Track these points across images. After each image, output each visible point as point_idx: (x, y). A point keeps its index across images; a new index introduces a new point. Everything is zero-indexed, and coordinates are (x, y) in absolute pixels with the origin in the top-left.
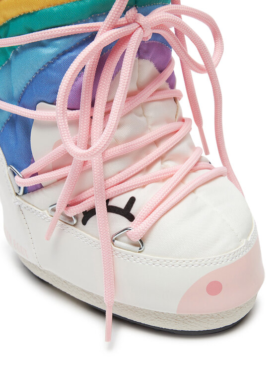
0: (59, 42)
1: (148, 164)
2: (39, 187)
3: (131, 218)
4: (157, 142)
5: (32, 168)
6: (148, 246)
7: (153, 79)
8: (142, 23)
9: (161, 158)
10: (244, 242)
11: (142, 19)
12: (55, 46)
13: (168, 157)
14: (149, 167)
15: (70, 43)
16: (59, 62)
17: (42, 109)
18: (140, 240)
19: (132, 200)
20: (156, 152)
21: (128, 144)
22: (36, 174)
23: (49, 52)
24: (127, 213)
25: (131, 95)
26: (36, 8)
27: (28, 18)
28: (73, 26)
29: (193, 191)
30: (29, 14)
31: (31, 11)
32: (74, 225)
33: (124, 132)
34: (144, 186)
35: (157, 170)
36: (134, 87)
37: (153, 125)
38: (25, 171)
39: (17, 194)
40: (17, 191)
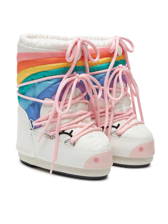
0: (54, 80)
1: (77, 121)
2: (41, 126)
3: (71, 136)
4: (80, 115)
5: (39, 120)
6: (76, 145)
7: (80, 95)
8: (78, 76)
9: (81, 121)
10: (106, 148)
11: (78, 75)
12: (53, 81)
13: (83, 121)
14: (77, 123)
15: (57, 80)
16: (54, 86)
17: (46, 100)
18: (74, 143)
19: (72, 131)
20: (80, 118)
21: (72, 114)
22: (40, 122)
23: (51, 82)
24: (70, 134)
25: (73, 99)
26: (48, 70)
27: (45, 72)
28: (58, 76)
29: (91, 132)
30: (45, 71)
31: (46, 70)
32: (52, 139)
33: (71, 110)
34: (75, 128)
35: (80, 123)
36: (75, 97)
37: (79, 110)
38: (36, 121)
39: (31, 129)
40: (31, 128)
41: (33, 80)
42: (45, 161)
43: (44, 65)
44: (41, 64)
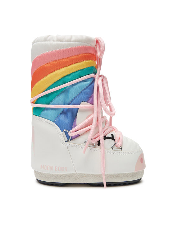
2: (78, 136)
3: (114, 140)
6: (123, 148)
17: (83, 104)
18: (121, 147)
19: (113, 135)
22: (77, 131)
23: (88, 82)
26: (84, 68)
30: (81, 70)
31: (82, 68)
32: (95, 147)
38: (71, 131)
39: (66, 142)
40: (67, 140)
41: (65, 83)
42: (87, 175)
43: (80, 62)
44: (77, 61)
